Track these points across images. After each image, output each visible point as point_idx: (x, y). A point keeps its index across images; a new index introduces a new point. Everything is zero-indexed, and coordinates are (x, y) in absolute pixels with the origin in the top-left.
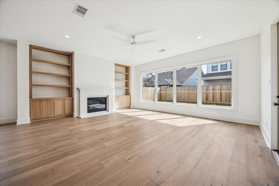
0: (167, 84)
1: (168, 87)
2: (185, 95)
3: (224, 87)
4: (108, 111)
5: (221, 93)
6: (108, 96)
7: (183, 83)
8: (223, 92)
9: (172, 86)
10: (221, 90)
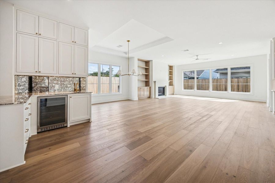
0: (187, 76)
1: (188, 79)
2: (206, 86)
3: (241, 80)
4: (166, 96)
5: (238, 85)
6: (166, 86)
7: (199, 76)
8: (240, 84)
9: (194, 78)
10: (238, 83)
